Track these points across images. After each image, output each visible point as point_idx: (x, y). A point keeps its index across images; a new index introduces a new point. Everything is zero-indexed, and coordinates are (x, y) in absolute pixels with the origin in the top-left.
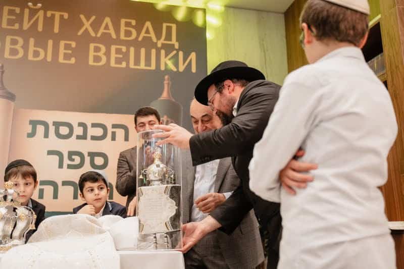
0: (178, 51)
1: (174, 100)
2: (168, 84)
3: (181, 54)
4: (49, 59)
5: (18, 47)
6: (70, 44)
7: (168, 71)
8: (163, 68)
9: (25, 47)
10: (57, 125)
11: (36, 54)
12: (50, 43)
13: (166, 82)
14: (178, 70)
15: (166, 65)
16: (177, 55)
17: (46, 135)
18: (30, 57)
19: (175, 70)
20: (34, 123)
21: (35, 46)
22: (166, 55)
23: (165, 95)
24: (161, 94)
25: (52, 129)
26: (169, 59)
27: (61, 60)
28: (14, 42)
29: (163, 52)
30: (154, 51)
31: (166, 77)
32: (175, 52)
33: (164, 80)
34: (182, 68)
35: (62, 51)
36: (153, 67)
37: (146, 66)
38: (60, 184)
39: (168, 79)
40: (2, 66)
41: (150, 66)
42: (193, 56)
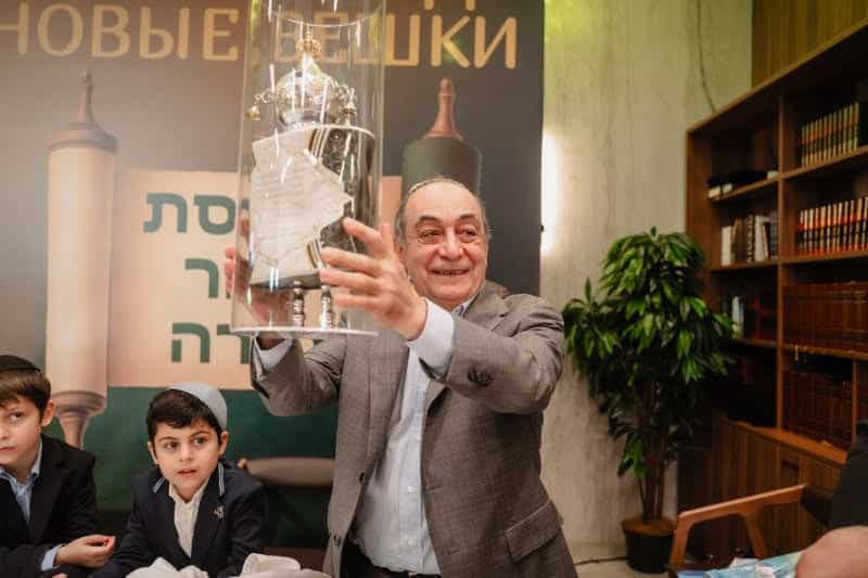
0: (473, 15)
1: (460, 138)
2: (449, 99)
3: (480, 22)
4: (183, 54)
5: (118, 30)
6: (227, 17)
7: (449, 67)
8: (436, 61)
9: (133, 29)
10: (204, 202)
11: (156, 43)
12: (185, 14)
13: (443, 95)
14: (472, 65)
15: (444, 51)
16: (470, 27)
17: (182, 227)
18: (144, 52)
19: (464, 63)
20: (157, 201)
21: (154, 25)
22: (445, 29)
23: (440, 126)
24: (432, 123)
25: (193, 212)
26: (452, 39)
27: (208, 54)
28: (110, 19)
29: (437, 22)
30: (415, 21)
31: (444, 83)
32: (465, 20)
33: (439, 90)
34: (481, 59)
35: (209, 34)
36: (414, 59)
37: (396, 57)
38: (212, 331)
39: (448, 86)
40: (89, 77)
41: (406, 57)
42: (510, 27)
